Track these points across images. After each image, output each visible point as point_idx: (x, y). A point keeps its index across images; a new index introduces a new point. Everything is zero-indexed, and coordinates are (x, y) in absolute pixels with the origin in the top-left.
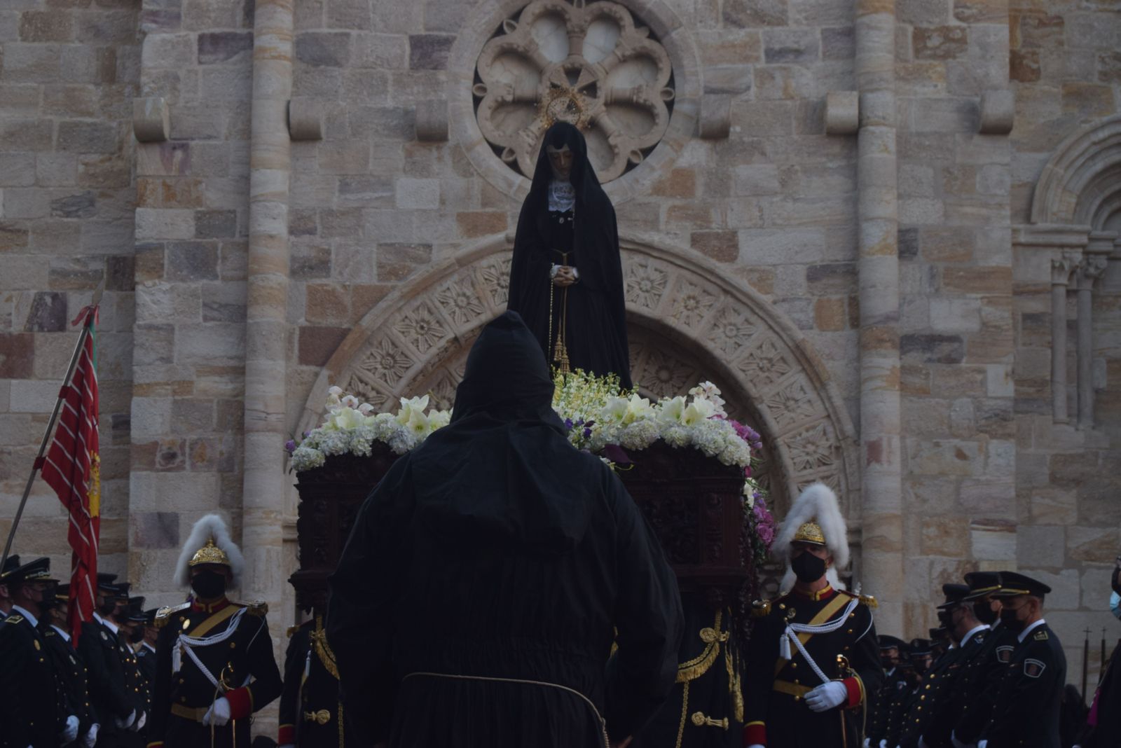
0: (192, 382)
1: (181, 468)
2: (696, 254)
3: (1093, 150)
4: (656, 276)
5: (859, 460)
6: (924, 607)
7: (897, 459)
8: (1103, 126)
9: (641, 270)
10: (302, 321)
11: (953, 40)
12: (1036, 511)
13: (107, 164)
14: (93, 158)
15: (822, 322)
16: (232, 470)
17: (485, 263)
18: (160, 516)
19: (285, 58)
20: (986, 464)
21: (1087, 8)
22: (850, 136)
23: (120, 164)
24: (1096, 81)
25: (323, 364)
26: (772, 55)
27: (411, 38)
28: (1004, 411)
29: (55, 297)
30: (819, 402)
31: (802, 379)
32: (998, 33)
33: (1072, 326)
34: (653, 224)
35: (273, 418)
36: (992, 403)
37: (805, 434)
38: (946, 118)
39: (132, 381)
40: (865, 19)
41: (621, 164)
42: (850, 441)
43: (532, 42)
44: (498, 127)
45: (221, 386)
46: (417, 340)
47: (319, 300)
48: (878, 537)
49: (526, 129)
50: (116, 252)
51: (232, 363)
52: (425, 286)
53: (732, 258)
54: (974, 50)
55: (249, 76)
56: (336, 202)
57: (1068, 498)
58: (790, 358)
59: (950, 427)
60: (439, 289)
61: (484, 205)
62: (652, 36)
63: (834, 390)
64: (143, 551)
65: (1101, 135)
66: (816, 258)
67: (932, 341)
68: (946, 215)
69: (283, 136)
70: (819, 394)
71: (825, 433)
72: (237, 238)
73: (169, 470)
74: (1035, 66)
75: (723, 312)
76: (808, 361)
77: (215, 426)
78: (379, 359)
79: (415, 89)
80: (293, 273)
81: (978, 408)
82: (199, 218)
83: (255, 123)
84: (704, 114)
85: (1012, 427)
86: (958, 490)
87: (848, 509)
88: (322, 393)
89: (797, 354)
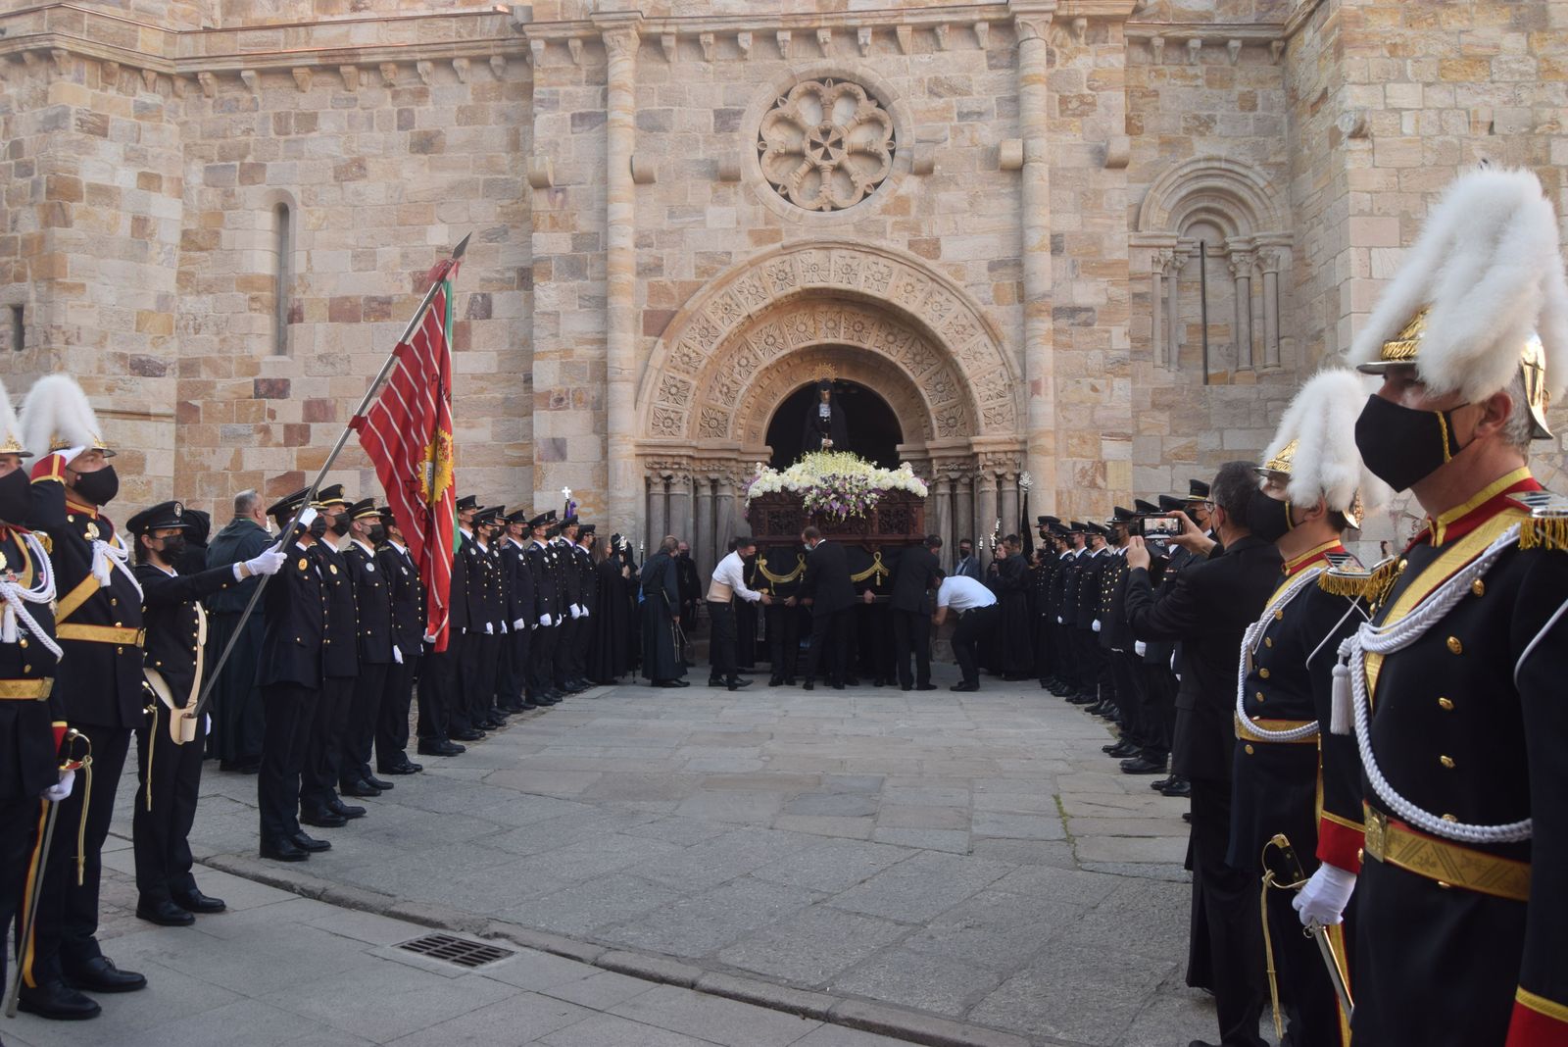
0: (572, 350)
1: (567, 407)
2: (911, 254)
3: (1183, 179)
4: (885, 270)
5: (1025, 393)
6: (1069, 492)
7: (1051, 392)
8: (1187, 165)
9: (874, 266)
10: (645, 307)
11: (1088, 104)
12: (1142, 427)
13: (516, 206)
14: (506, 202)
15: (999, 300)
16: (600, 409)
17: (767, 264)
18: (554, 440)
19: (629, 127)
20: (1111, 395)
21: (1175, 84)
22: (1017, 171)
23: (524, 205)
24: (1181, 134)
25: (660, 335)
26: (962, 116)
27: (715, 111)
28: (1124, 359)
29: (484, 296)
30: (998, 354)
31: (985, 339)
32: (1118, 99)
33: (1165, 302)
34: (882, 234)
35: (626, 372)
36: (1115, 353)
37: (987, 377)
38: (1082, 158)
39: (532, 351)
40: (1026, 89)
41: (860, 195)
42: (1019, 381)
43: (797, 112)
44: (775, 171)
45: (590, 352)
46: (723, 318)
47: (656, 291)
48: (1039, 446)
49: (794, 172)
50: (523, 265)
51: (600, 336)
52: (727, 281)
53: (937, 257)
54: (1101, 110)
55: (605, 140)
56: (666, 225)
57: (1163, 417)
58: (977, 324)
59: (1087, 370)
60: (737, 282)
61: (766, 224)
62: (879, 105)
63: (1008, 346)
64: (543, 464)
65: (1186, 170)
66: (995, 256)
67: (1074, 311)
68: (1083, 225)
69: (629, 180)
70: (996, 349)
71: (1001, 375)
72: (600, 251)
73: (560, 409)
74: (1140, 124)
75: (931, 294)
76: (990, 326)
77: (588, 379)
78: (697, 331)
79: (718, 146)
80: (638, 274)
81: (1106, 357)
82: (575, 238)
83: (610, 171)
84: (916, 157)
85: (1128, 369)
86: (1092, 413)
87: (1017, 427)
88: (660, 354)
89: (982, 322)
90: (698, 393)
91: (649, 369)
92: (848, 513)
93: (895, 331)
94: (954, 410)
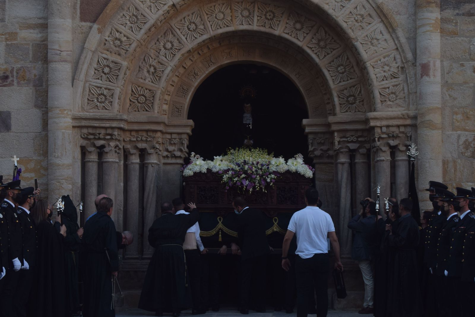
0: (16, 33)
1: (11, 84)
5: (415, 75)
6: (455, 162)
7: (438, 74)
16: (42, 86)
18: (0, 113)
25: (94, 22)
30: (392, 40)
31: (381, 27)
35: (64, 54)
37: (383, 60)
42: (410, 64)
46: (150, 6)
48: (428, 121)
51: (41, 21)
58: (374, 14)
59: (470, 55)
63: (400, 33)
70: (391, 36)
71: (395, 59)
73: (4, 86)
76: (384, 15)
77: (31, 59)
78: (128, 18)
87: (409, 104)
88: (94, 39)
89: (379, 11)
90: (128, 73)
91: (84, 52)
92: (254, 188)
94: (354, 89)
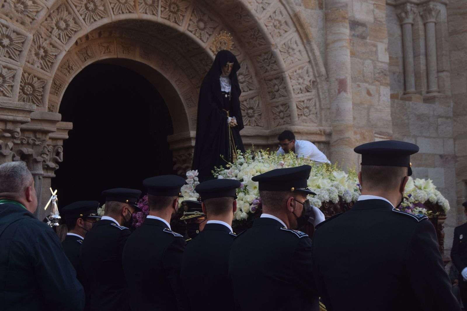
5: (329, 90)
7: (351, 91)
20: (379, 100)
28: (385, 70)
30: (305, 52)
31: (295, 36)
36: (380, 64)
42: (323, 78)
48: (347, 138)
58: (290, 22)
59: (364, 76)
63: (315, 46)
70: (305, 47)
71: (308, 72)
81: (375, 67)
86: (368, 113)
87: (321, 121)
89: (295, 20)
93: (206, 18)
94: (252, 101)
